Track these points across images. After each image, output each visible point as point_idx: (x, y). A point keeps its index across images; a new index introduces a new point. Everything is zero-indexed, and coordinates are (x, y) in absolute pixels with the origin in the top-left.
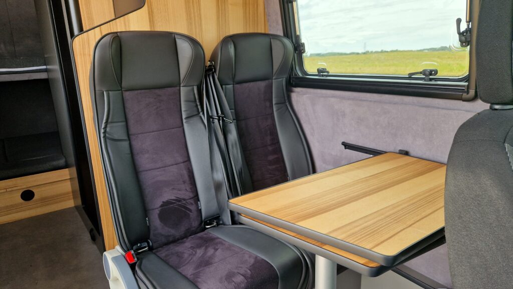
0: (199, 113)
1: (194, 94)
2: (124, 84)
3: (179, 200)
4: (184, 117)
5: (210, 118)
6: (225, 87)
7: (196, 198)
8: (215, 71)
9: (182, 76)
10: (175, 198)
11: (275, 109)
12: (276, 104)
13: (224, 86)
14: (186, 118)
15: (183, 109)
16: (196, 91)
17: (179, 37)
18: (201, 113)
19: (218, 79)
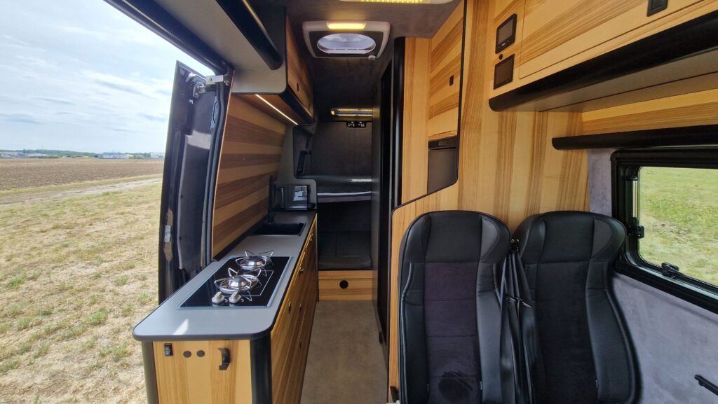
0: (494, 289)
1: (492, 271)
2: (427, 257)
3: (460, 374)
4: (478, 290)
5: (506, 296)
6: (529, 267)
7: (479, 377)
8: (519, 251)
9: (482, 254)
10: (457, 372)
11: (587, 294)
12: (589, 289)
13: (526, 266)
14: (480, 292)
15: (478, 282)
16: (494, 268)
17: (486, 218)
18: (497, 290)
19: (522, 259)
